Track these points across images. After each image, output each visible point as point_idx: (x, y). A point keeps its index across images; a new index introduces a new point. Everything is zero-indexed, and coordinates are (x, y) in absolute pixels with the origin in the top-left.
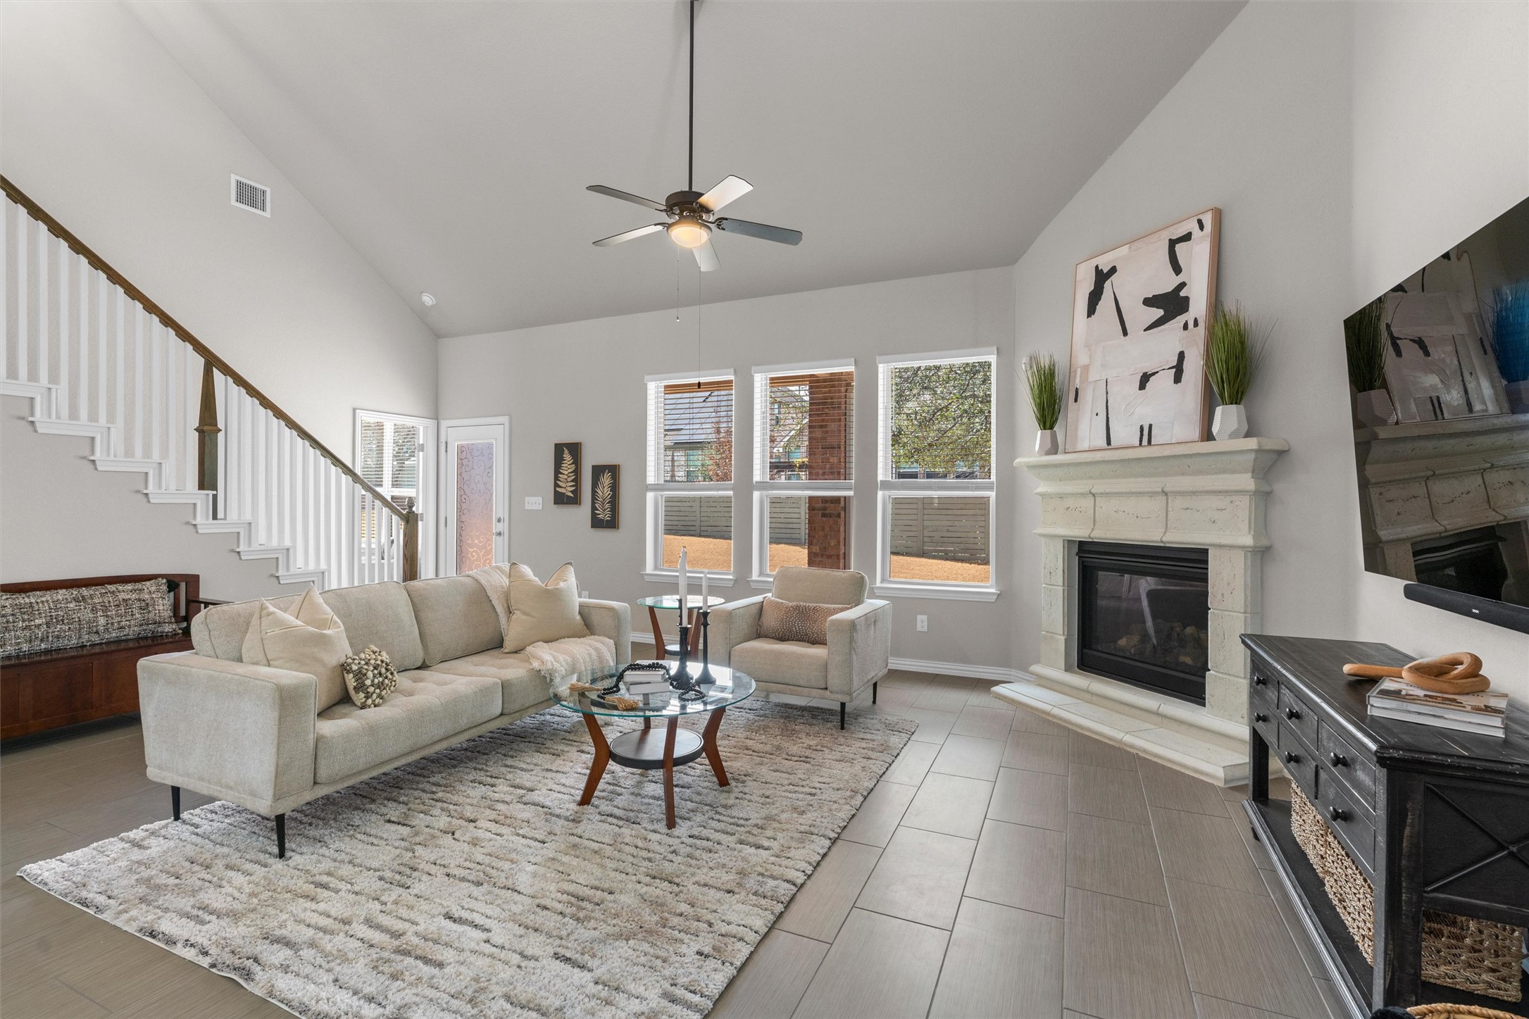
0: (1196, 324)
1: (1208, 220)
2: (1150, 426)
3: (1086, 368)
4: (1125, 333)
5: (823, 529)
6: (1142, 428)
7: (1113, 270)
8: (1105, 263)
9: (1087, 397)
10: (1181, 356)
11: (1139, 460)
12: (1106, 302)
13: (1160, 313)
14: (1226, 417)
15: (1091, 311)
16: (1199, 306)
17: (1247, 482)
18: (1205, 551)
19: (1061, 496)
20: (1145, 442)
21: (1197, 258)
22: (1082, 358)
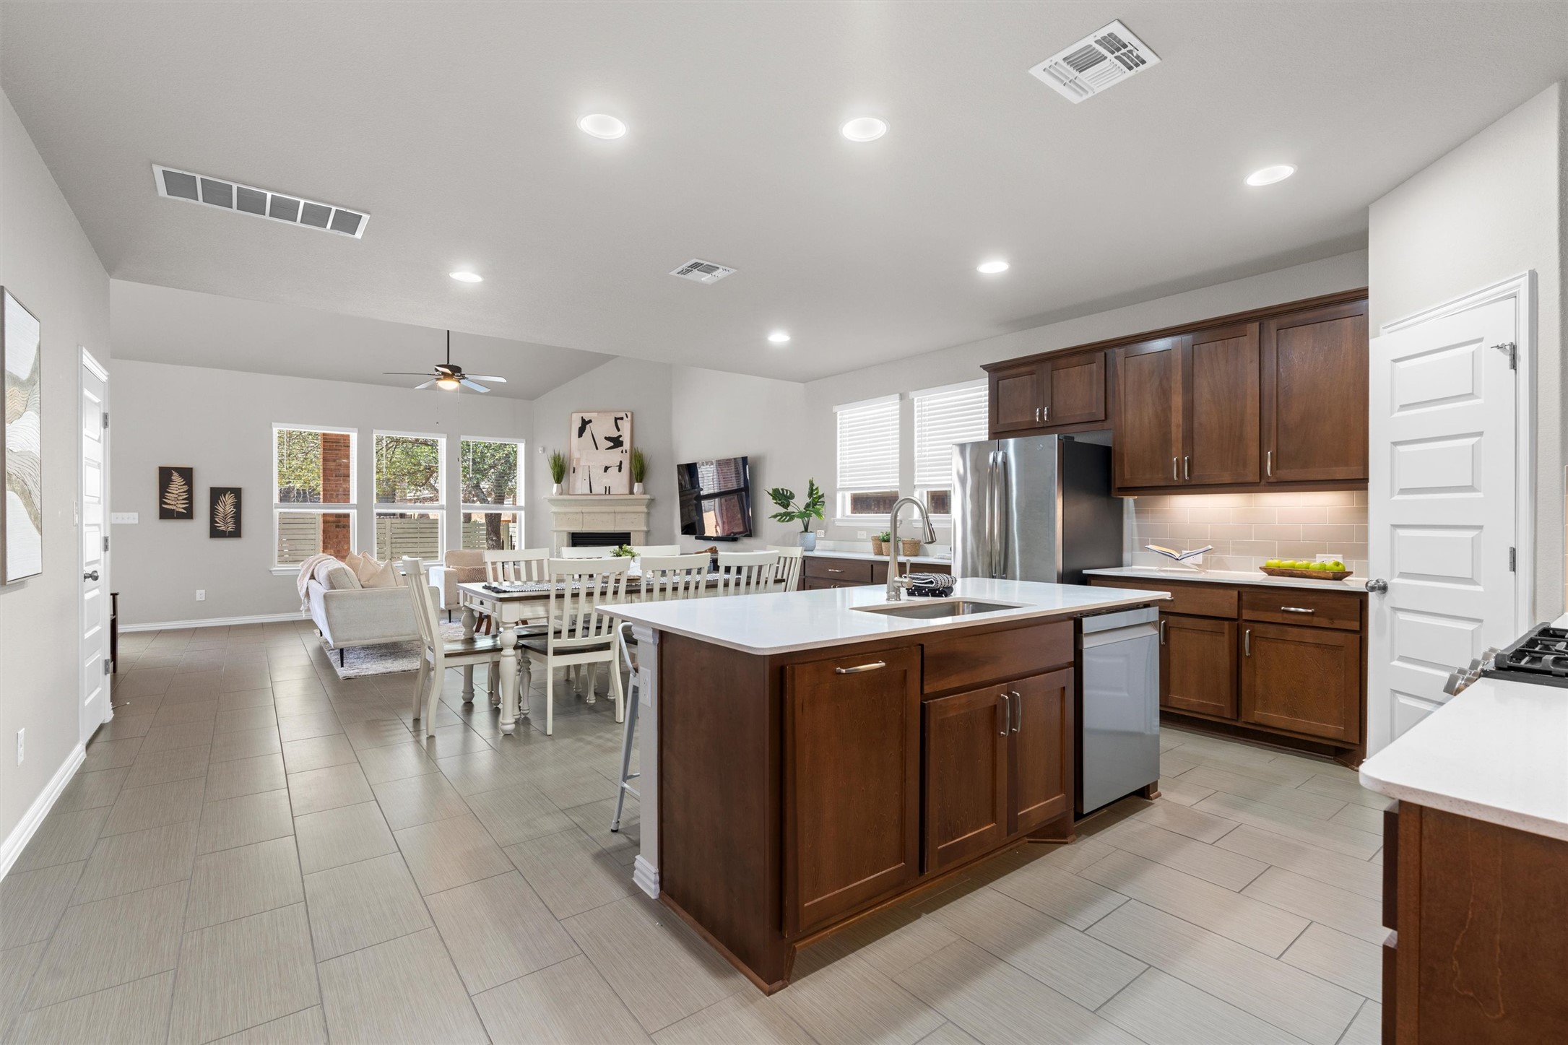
0: (626, 452)
1: (629, 415)
2: (610, 487)
3: (578, 460)
4: (597, 449)
5: (337, 537)
6: (606, 488)
7: (590, 421)
8: (587, 417)
9: (580, 472)
10: (621, 462)
11: (606, 500)
12: (587, 434)
13: (612, 444)
14: (637, 487)
15: (580, 435)
16: (627, 445)
17: (644, 509)
18: (630, 533)
19: (565, 514)
20: (607, 493)
21: (625, 426)
22: (576, 455)
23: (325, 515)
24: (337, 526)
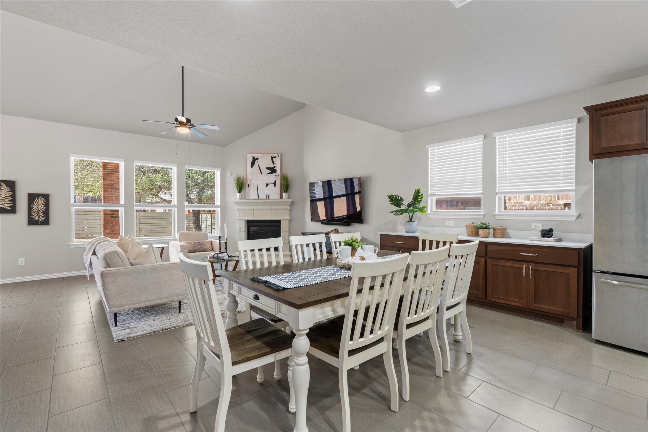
0: (278, 176)
1: (280, 155)
2: (269, 195)
3: (251, 180)
4: (262, 174)
5: (112, 223)
6: (267, 195)
7: (258, 159)
8: (256, 156)
9: (252, 186)
10: (275, 181)
11: (267, 202)
12: (256, 165)
13: (270, 171)
14: (285, 195)
15: (252, 166)
16: (278, 172)
17: (288, 207)
18: (280, 221)
19: (243, 210)
20: (268, 198)
21: (277, 162)
22: (249, 177)
23: (104, 210)
24: (112, 217)
